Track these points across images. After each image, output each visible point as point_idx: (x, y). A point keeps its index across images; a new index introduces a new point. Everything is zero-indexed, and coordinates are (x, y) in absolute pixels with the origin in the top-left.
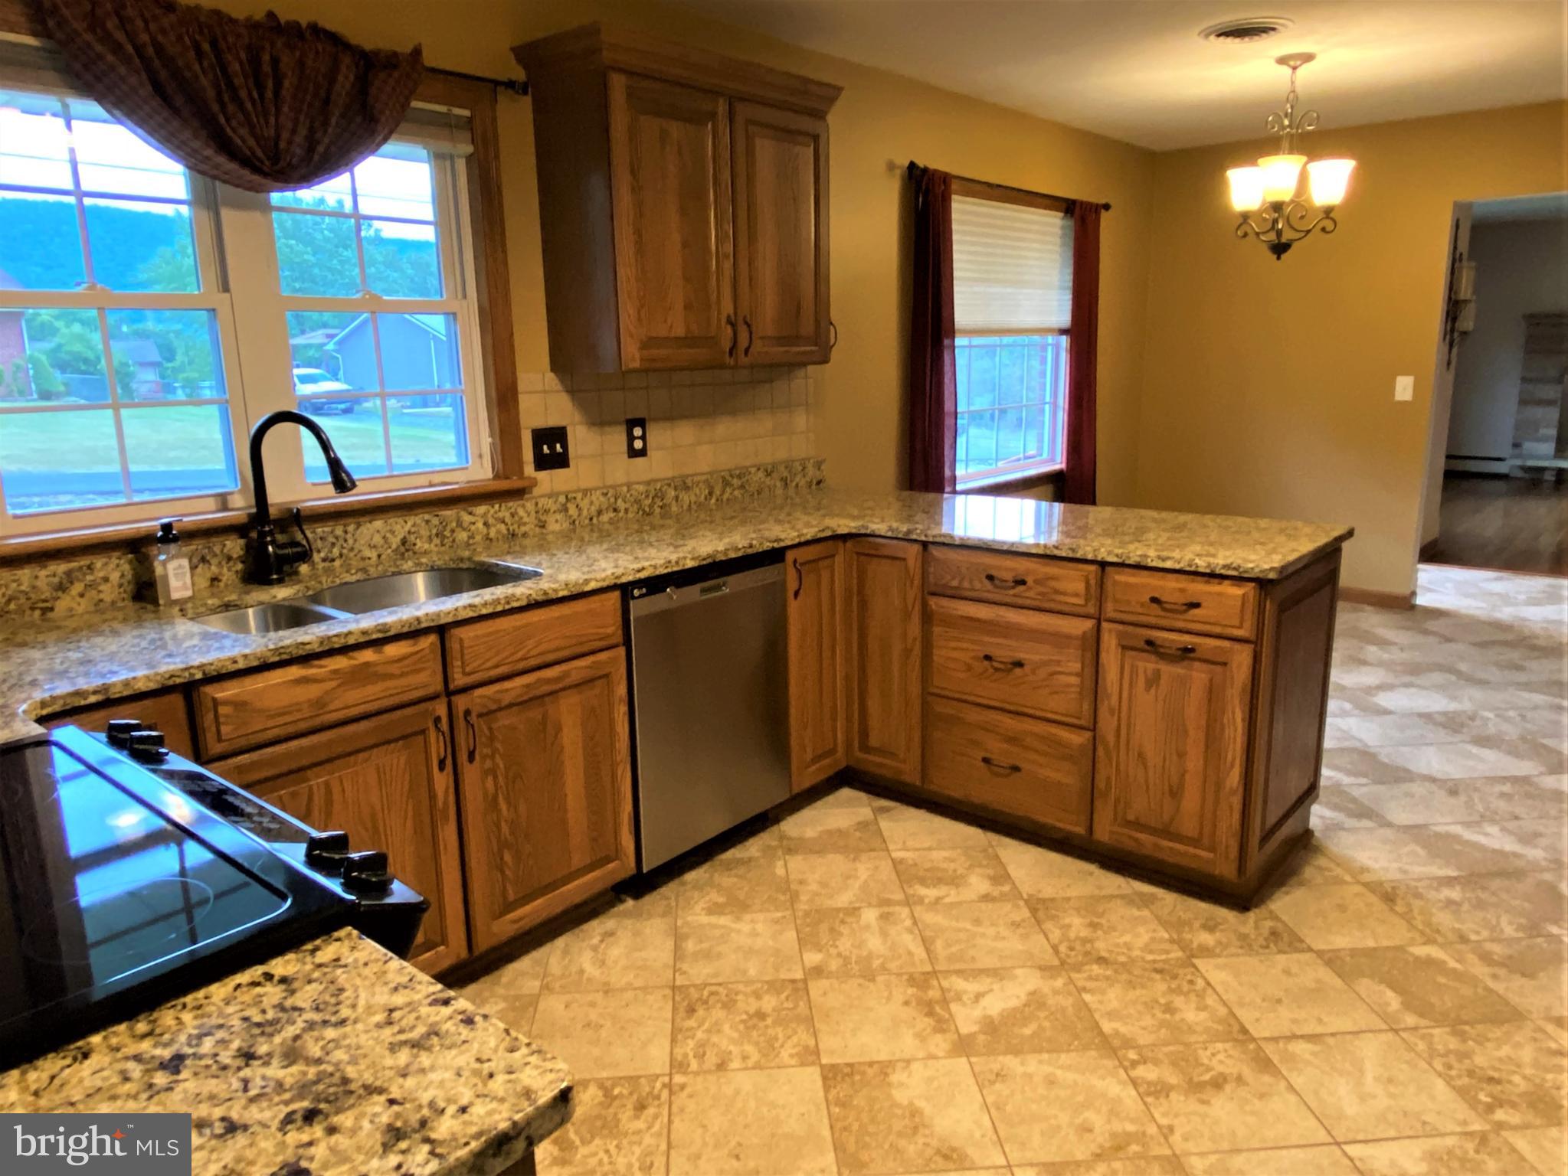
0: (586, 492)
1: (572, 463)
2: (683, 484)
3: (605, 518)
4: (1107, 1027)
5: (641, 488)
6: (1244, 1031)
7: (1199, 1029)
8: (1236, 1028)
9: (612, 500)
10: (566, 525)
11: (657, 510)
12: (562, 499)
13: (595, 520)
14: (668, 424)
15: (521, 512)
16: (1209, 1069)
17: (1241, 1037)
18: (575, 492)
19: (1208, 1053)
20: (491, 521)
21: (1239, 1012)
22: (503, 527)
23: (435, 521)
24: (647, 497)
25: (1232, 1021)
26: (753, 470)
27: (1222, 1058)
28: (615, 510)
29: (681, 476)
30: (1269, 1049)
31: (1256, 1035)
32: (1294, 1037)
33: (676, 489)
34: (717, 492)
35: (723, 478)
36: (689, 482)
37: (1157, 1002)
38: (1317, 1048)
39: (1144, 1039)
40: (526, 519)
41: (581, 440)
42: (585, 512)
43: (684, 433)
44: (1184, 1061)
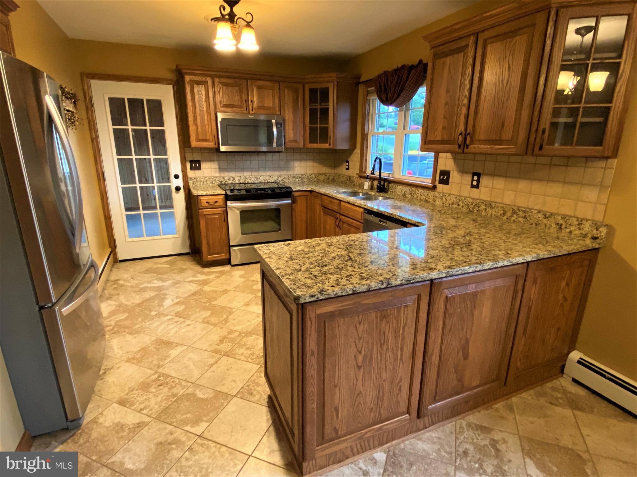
0: (450, 195)
1: (450, 184)
2: (490, 205)
3: (454, 206)
4: (254, 336)
5: (470, 200)
6: (228, 356)
7: (237, 349)
8: (230, 355)
9: (458, 201)
10: (441, 204)
11: (475, 211)
12: (441, 195)
13: (451, 206)
14: (491, 178)
15: (430, 194)
16: (226, 342)
17: (227, 354)
18: (446, 194)
19: (230, 346)
20: (422, 195)
21: (233, 360)
22: (425, 198)
23: (411, 190)
24: (472, 204)
25: (232, 356)
26: (535, 212)
27: (226, 347)
28: (458, 205)
29: (490, 201)
30: (219, 356)
31: (224, 357)
32: (216, 363)
33: (486, 205)
34: (509, 214)
35: (513, 210)
36: (493, 204)
37: (253, 348)
38: (209, 363)
39: (244, 339)
40: (430, 197)
41: (455, 176)
42: (448, 202)
43: (499, 183)
44: (232, 340)
